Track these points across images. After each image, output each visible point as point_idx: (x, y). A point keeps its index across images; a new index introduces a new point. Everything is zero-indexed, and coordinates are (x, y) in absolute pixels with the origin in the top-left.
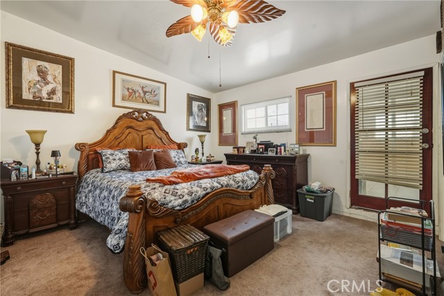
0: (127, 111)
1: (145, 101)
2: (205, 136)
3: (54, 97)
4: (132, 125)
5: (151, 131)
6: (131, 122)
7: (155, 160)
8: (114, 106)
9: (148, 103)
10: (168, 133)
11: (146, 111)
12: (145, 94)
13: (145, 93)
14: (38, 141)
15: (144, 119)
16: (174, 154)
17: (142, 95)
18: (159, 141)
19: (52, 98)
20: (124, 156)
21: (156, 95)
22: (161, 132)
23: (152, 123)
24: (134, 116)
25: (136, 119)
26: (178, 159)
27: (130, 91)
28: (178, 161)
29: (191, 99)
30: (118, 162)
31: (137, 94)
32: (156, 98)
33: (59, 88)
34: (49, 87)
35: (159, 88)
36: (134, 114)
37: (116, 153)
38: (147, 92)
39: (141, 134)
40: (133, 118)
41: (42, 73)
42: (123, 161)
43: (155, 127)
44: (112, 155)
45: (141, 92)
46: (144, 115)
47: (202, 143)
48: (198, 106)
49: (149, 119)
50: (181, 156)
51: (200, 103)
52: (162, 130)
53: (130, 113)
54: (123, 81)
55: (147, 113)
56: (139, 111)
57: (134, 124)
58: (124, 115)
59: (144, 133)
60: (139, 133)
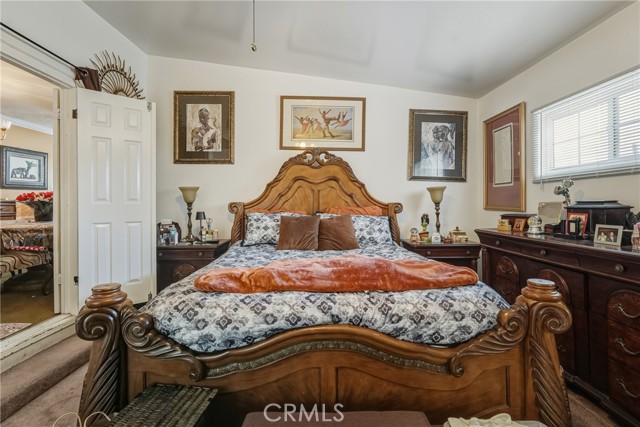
0: (294, 153)
1: (327, 134)
2: (443, 189)
3: (215, 145)
4: (304, 174)
5: (333, 183)
6: (303, 170)
7: (320, 234)
8: (282, 148)
9: (333, 137)
10: (363, 185)
11: (324, 151)
12: (328, 123)
13: (328, 121)
14: (191, 199)
15: (322, 164)
16: (360, 225)
17: (323, 125)
18: (348, 199)
19: (212, 147)
20: (274, 224)
21: (347, 121)
22: (351, 184)
23: (335, 170)
24: (306, 161)
25: (309, 165)
26: (369, 233)
27: (305, 122)
28: (368, 237)
29: (417, 118)
30: (262, 233)
31: (315, 126)
32: (347, 128)
33: (219, 132)
34: (209, 134)
35: (352, 109)
36: (306, 158)
37: (265, 217)
38: (331, 119)
39: (316, 188)
40: (303, 164)
41: (203, 117)
42: (270, 231)
43: (342, 176)
44: (258, 220)
45: (321, 120)
46: (322, 157)
47: (437, 204)
48: (436, 131)
49: (330, 163)
50: (377, 228)
51: (439, 124)
52: (355, 181)
53: (299, 156)
54: (295, 108)
55: (327, 153)
56: (314, 152)
57: (307, 172)
58: (291, 160)
59: (321, 187)
60: (313, 187)
